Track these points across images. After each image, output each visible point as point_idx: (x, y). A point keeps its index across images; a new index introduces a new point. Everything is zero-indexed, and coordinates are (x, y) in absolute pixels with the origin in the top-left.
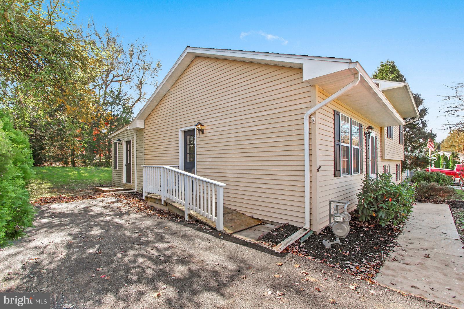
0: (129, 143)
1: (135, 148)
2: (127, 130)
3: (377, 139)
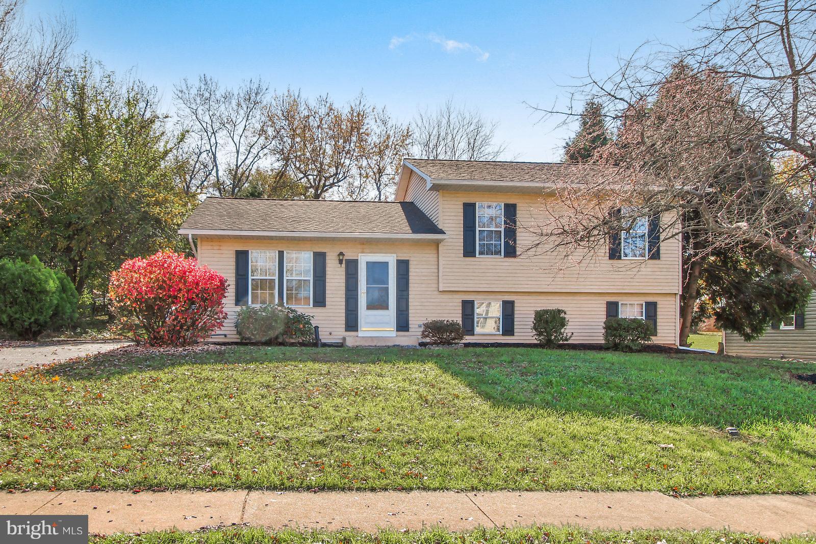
3: (410, 263)
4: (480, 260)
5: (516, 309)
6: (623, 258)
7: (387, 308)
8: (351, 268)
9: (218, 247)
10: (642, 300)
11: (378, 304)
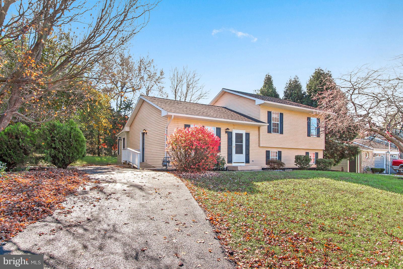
0: (124, 139)
1: (126, 144)
2: (122, 132)
3: (250, 134)
4: (273, 134)
5: (282, 154)
6: (311, 136)
7: (242, 153)
8: (230, 134)
9: (177, 122)
10: (314, 152)
11: (239, 151)
